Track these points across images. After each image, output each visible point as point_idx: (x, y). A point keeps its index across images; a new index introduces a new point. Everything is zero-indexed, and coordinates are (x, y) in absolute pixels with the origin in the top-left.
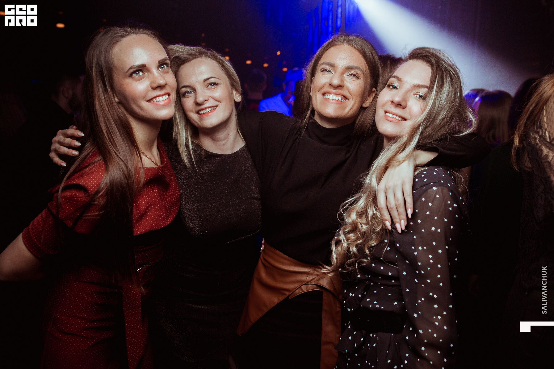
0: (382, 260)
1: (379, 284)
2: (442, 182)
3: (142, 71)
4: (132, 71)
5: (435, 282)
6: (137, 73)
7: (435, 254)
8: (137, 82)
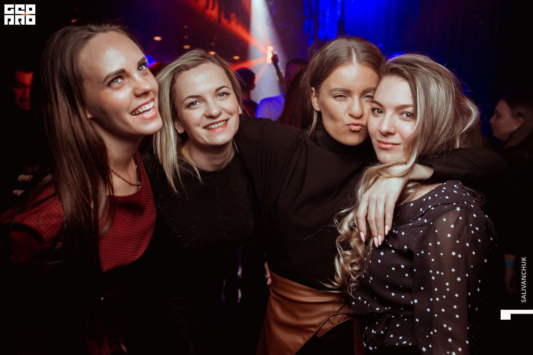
0: (401, 287)
1: (402, 316)
2: (465, 203)
3: (121, 77)
4: (110, 79)
5: (451, 313)
6: (115, 80)
7: (453, 281)
8: (118, 91)
